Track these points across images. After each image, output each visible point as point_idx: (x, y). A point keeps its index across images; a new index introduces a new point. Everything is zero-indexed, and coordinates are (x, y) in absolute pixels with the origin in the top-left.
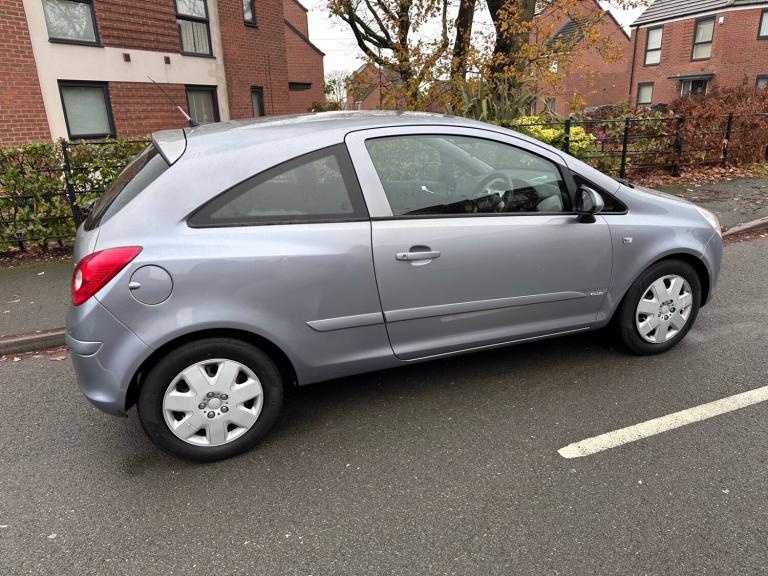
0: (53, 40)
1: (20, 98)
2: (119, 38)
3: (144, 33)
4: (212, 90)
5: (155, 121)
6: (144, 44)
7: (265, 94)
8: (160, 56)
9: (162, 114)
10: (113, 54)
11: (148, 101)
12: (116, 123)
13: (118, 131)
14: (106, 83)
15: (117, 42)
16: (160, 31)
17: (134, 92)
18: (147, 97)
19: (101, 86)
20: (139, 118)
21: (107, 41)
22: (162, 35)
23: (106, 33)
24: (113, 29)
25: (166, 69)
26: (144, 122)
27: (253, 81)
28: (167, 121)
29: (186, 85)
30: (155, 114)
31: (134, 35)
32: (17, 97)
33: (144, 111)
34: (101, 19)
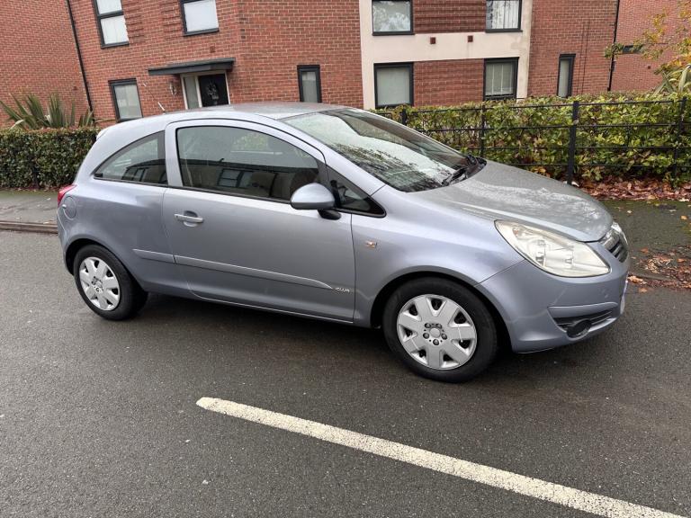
0: (376, 34)
1: (347, 79)
2: (429, 25)
3: (452, 18)
4: (513, 62)
5: (450, 92)
6: (451, 28)
7: (577, 61)
8: (465, 35)
9: (457, 86)
10: (422, 39)
11: (446, 76)
12: (415, 95)
13: (415, 101)
14: (412, 63)
15: (426, 28)
16: (467, 14)
17: (435, 68)
18: (445, 72)
19: (408, 66)
20: (435, 90)
21: (418, 29)
22: (469, 17)
23: (419, 22)
24: (425, 18)
25: (468, 47)
26: (438, 93)
27: (564, 49)
28: (461, 92)
29: (486, 60)
30: (450, 86)
31: (443, 21)
32: (344, 78)
33: (441, 84)
34: (417, 12)
